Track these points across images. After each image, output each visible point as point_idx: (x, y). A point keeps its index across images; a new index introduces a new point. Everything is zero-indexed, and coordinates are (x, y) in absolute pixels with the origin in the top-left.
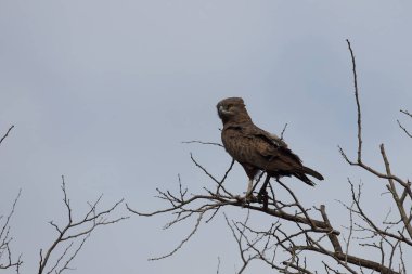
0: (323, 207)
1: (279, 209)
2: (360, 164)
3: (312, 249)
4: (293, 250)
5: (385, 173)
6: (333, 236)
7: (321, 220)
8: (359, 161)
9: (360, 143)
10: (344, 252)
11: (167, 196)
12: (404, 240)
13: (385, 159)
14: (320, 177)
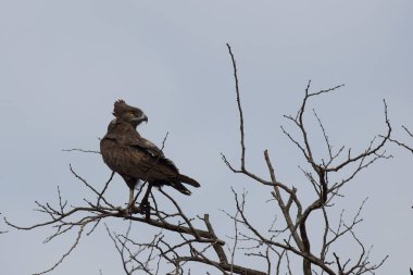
0: (207, 216)
1: (162, 219)
2: (244, 171)
3: (196, 259)
4: (177, 261)
5: (271, 181)
6: (218, 246)
7: (206, 229)
8: (243, 168)
9: (244, 149)
10: (230, 262)
11: (47, 209)
12: (290, 248)
13: (270, 166)
14: (196, 184)
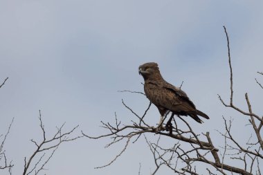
0: (208, 133)
1: (180, 134)
2: (232, 106)
3: (201, 160)
4: (188, 161)
5: (248, 112)
6: (214, 152)
7: (207, 141)
8: (231, 104)
9: (232, 92)
10: (221, 162)
11: (108, 126)
12: (259, 155)
13: (248, 103)
14: (207, 117)
